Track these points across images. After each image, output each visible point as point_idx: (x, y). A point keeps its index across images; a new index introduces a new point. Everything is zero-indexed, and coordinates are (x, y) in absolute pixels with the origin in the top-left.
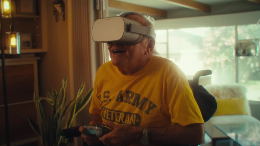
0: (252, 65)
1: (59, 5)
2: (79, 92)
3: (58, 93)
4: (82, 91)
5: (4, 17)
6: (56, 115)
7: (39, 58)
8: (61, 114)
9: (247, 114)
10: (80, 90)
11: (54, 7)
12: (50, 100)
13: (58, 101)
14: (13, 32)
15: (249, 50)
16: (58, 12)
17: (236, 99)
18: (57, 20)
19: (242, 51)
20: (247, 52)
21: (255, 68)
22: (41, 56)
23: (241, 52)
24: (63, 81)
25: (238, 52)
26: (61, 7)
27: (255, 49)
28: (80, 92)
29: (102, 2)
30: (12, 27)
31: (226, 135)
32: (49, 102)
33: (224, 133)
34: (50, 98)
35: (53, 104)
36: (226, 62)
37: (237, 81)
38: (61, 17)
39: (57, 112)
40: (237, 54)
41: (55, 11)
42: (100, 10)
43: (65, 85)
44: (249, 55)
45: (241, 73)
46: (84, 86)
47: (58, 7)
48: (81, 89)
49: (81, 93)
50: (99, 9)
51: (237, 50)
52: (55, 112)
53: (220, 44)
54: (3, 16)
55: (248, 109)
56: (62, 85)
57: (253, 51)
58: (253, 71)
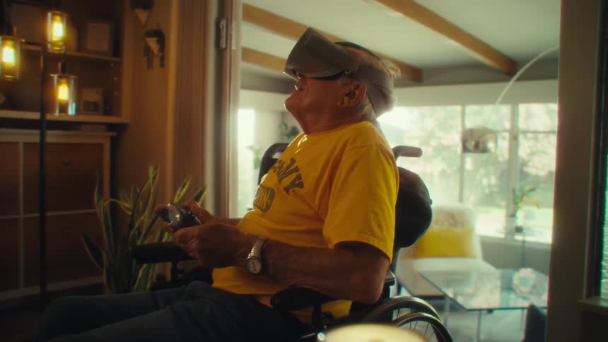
0: (485, 181)
1: (155, 39)
2: (178, 192)
3: (140, 192)
4: (184, 190)
5: (51, 51)
6: (134, 231)
7: (114, 134)
8: (144, 231)
9: (474, 257)
10: (180, 188)
11: (146, 43)
12: (126, 205)
13: (141, 204)
14: (63, 75)
15: (485, 143)
16: (153, 52)
17: (458, 230)
18: (150, 66)
19: (473, 143)
20: (481, 146)
21: (490, 186)
22: (118, 131)
23: (471, 145)
24: (151, 170)
25: (467, 144)
26: (158, 41)
27: (496, 141)
28: (182, 192)
29: (231, 35)
30: (63, 66)
31: (441, 290)
32: (122, 207)
33: (438, 288)
34: (126, 202)
35: (130, 213)
36: (443, 174)
37: (461, 199)
38: (156, 62)
39: (137, 225)
40: (465, 149)
41: (148, 50)
42: (226, 48)
43: (154, 178)
44: (485, 150)
45: (466, 192)
46: (189, 182)
47: (153, 43)
48: (184, 186)
49: (182, 195)
50: (224, 47)
51: (464, 141)
52: (131, 225)
53: (434, 143)
54: (49, 46)
55: (477, 249)
56: (149, 178)
57: (491, 145)
58: (487, 191)
